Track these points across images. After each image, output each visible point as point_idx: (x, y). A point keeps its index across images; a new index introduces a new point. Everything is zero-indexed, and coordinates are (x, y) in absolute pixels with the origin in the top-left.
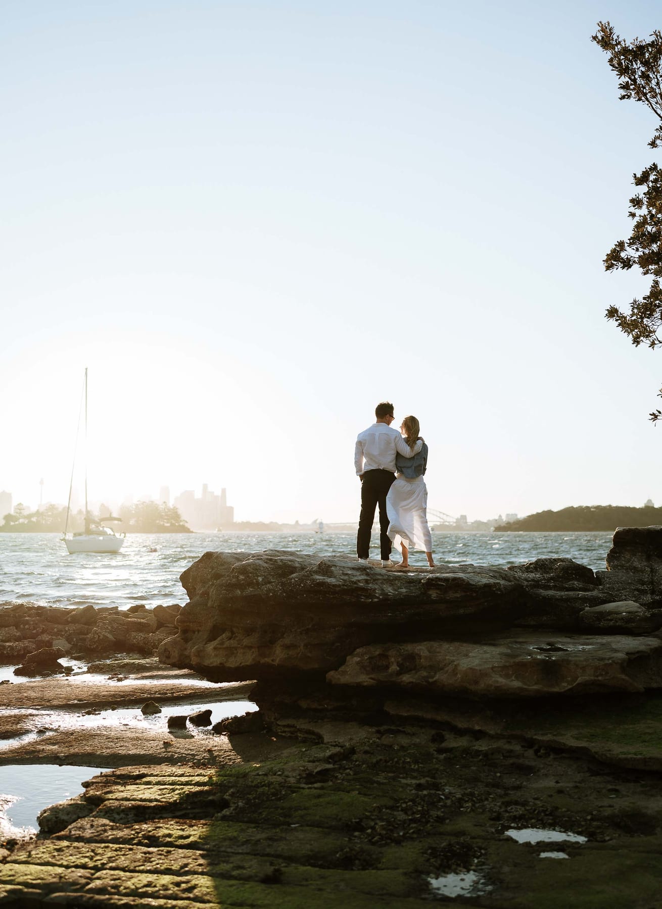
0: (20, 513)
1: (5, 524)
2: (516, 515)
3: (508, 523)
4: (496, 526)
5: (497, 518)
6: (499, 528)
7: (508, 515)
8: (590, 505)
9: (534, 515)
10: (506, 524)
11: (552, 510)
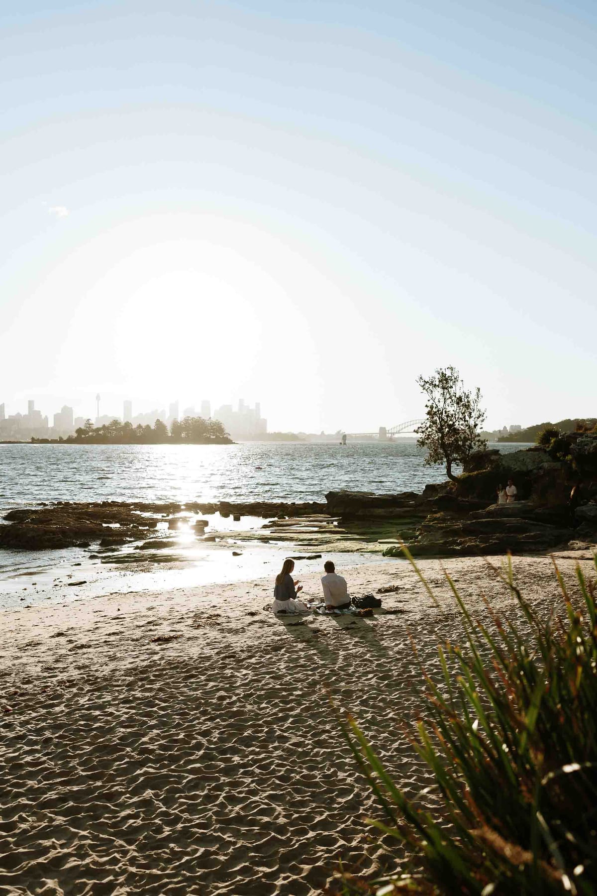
0: (90, 427)
1: (77, 436)
2: (520, 426)
3: (511, 434)
4: (499, 436)
5: (502, 429)
6: (502, 439)
7: (512, 426)
8: (585, 418)
9: (534, 426)
10: (509, 435)
11: (551, 423)
